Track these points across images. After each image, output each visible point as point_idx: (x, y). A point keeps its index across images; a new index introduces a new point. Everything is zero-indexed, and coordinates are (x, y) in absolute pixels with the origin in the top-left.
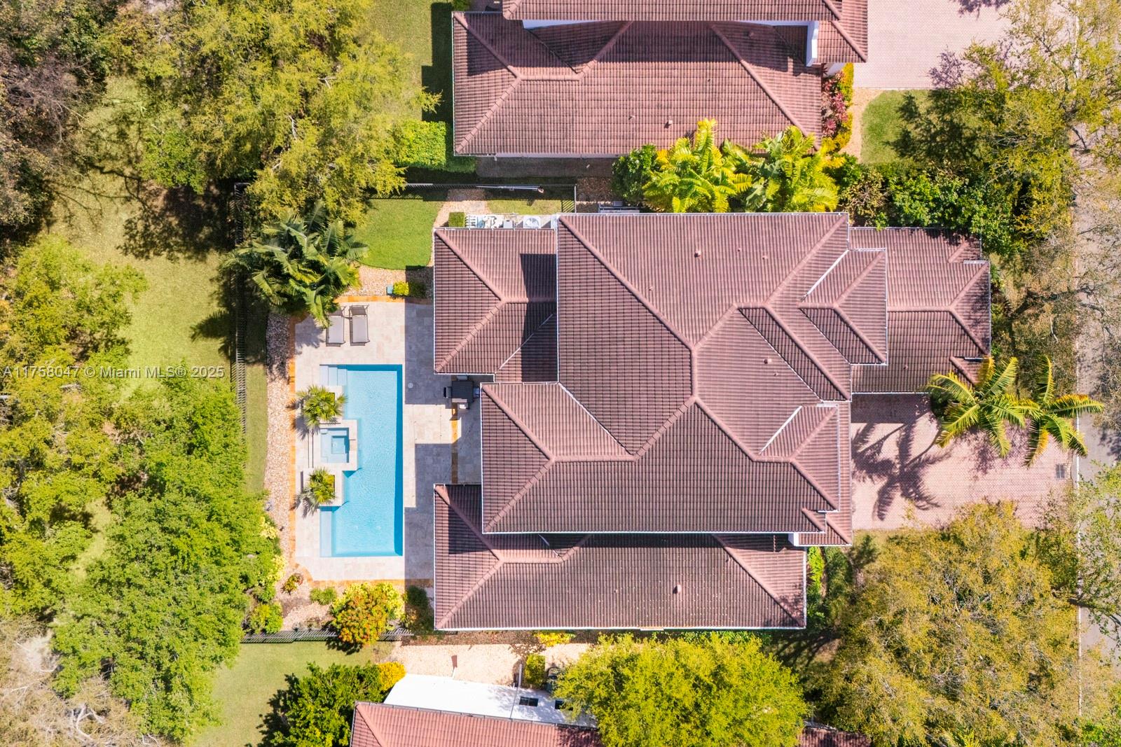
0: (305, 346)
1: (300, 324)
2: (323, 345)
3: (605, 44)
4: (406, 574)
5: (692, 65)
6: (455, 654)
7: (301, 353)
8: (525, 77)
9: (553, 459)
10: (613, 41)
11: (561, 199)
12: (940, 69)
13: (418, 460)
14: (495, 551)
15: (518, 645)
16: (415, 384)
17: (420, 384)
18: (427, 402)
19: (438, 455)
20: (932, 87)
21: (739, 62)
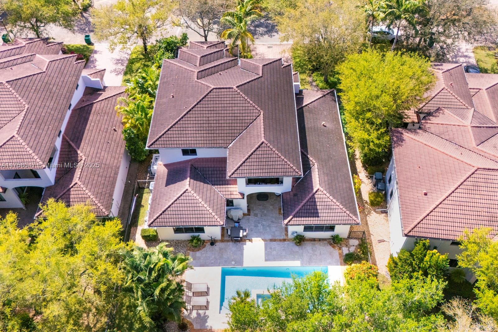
0: (207, 324)
1: (194, 326)
2: (208, 312)
3: (71, 146)
4: (337, 265)
5: (91, 118)
6: (377, 242)
7: (211, 327)
8: (78, 179)
9: (263, 140)
10: (71, 143)
11: (143, 193)
12: (116, 73)
13: (274, 260)
14: (315, 191)
15: (366, 213)
16: (232, 261)
17: (232, 258)
18: (242, 254)
19: (271, 248)
20: (122, 75)
21: (94, 103)
